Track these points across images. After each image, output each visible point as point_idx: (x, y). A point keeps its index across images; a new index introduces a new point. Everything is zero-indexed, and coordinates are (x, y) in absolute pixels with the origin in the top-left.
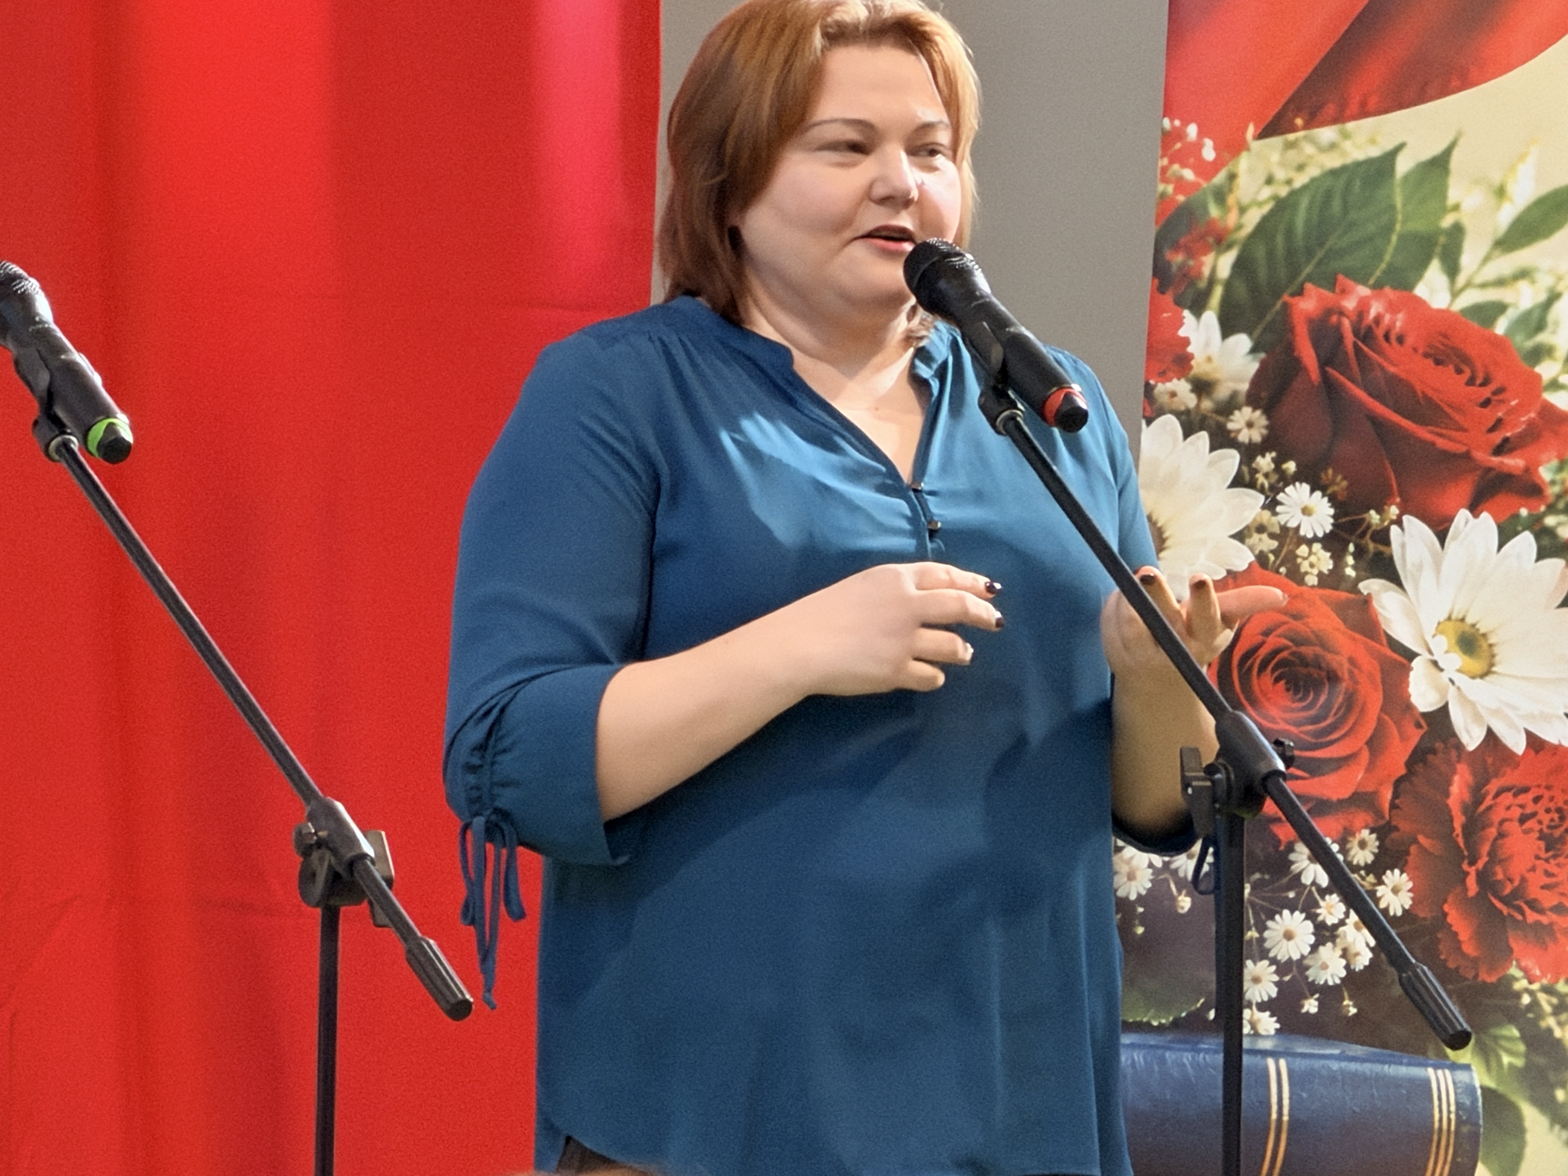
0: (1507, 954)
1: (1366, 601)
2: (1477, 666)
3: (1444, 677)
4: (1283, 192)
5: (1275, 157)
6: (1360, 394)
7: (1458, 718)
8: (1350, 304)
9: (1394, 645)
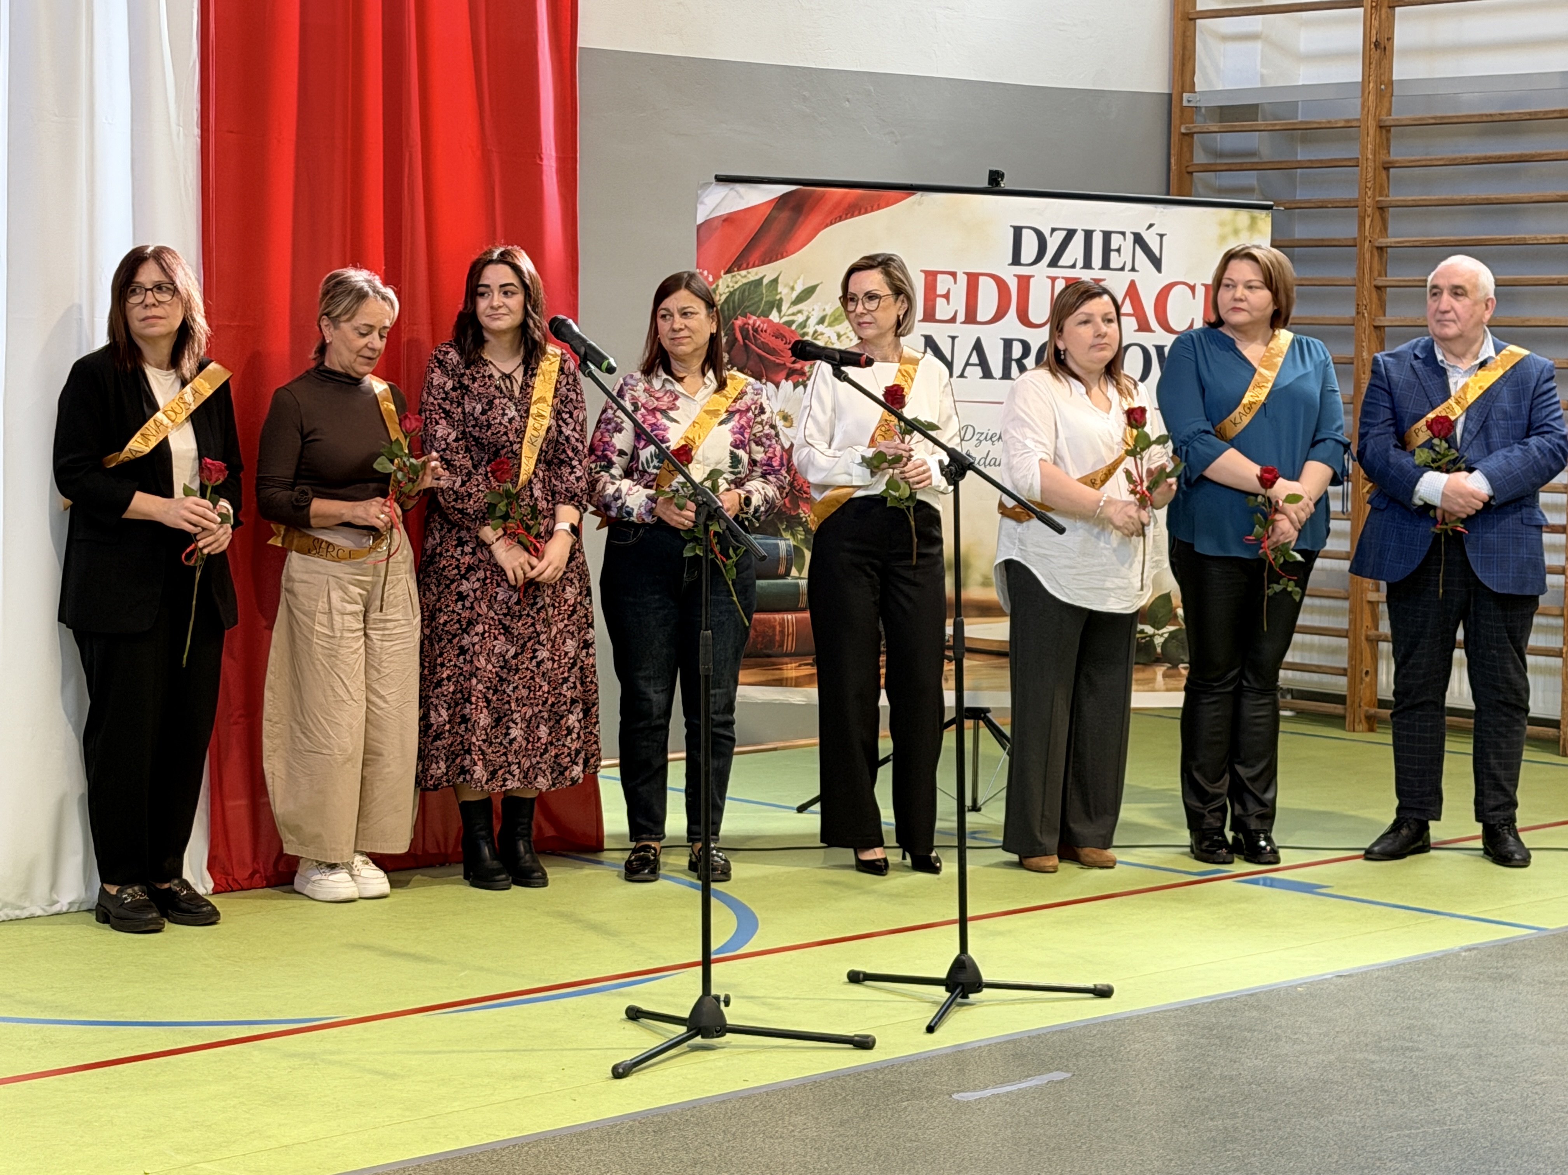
0: (798, 507)
2: (788, 424)
4: (732, 290)
5: (729, 280)
6: (754, 348)
8: (751, 322)
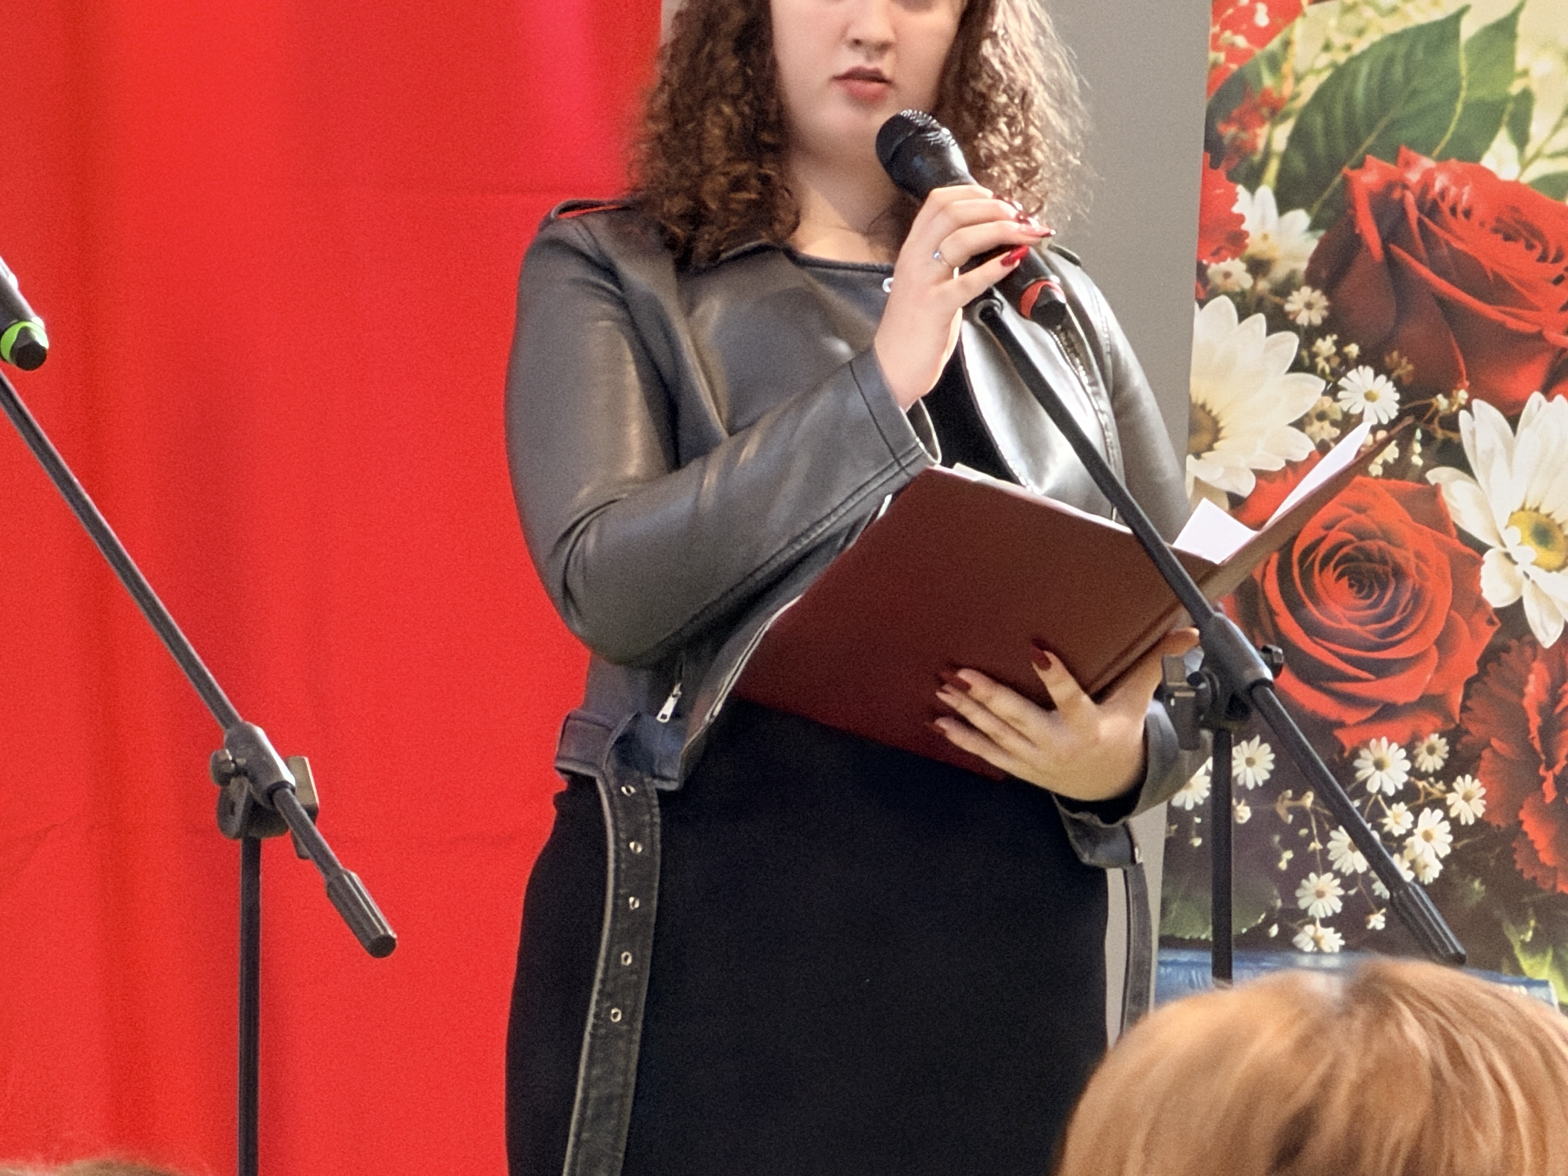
1: (1434, 492)
2: (1553, 558)
3: (1519, 570)
4: (1342, 58)
5: (1333, 22)
6: (1425, 271)
7: (1533, 614)
8: (1413, 177)
9: (1465, 538)
